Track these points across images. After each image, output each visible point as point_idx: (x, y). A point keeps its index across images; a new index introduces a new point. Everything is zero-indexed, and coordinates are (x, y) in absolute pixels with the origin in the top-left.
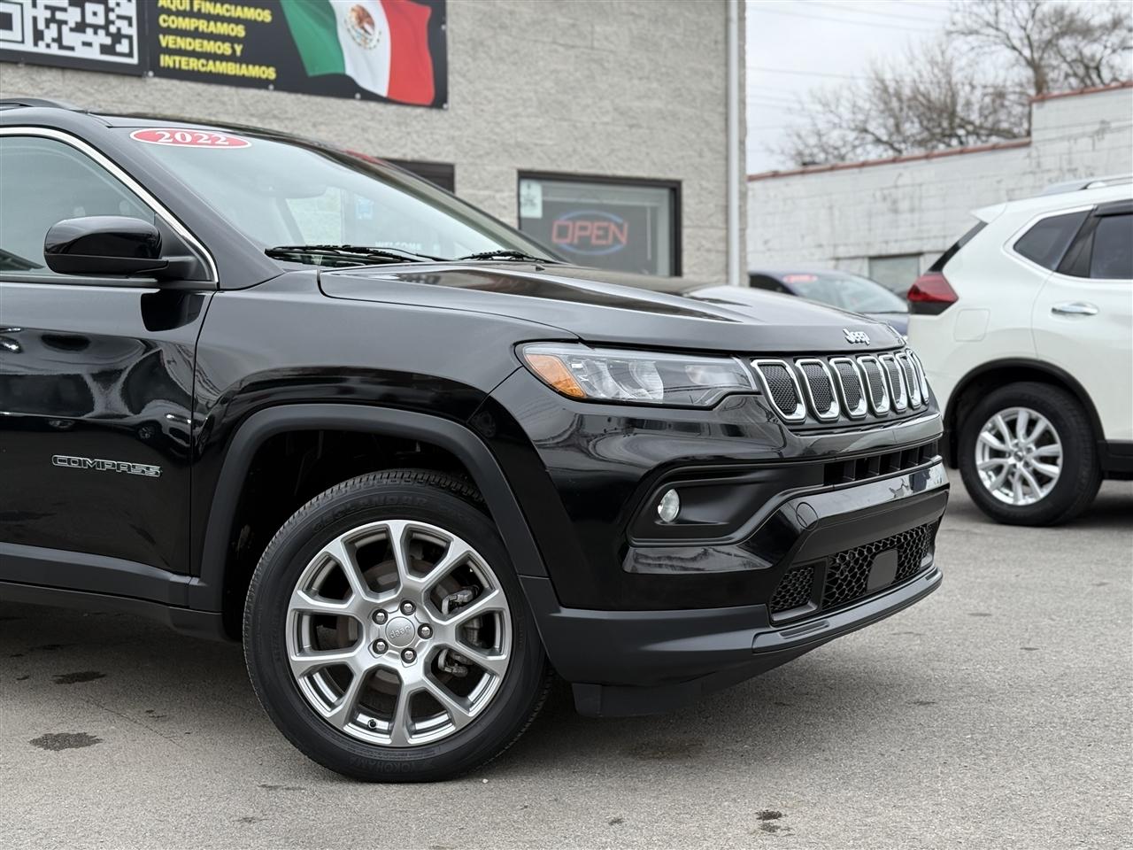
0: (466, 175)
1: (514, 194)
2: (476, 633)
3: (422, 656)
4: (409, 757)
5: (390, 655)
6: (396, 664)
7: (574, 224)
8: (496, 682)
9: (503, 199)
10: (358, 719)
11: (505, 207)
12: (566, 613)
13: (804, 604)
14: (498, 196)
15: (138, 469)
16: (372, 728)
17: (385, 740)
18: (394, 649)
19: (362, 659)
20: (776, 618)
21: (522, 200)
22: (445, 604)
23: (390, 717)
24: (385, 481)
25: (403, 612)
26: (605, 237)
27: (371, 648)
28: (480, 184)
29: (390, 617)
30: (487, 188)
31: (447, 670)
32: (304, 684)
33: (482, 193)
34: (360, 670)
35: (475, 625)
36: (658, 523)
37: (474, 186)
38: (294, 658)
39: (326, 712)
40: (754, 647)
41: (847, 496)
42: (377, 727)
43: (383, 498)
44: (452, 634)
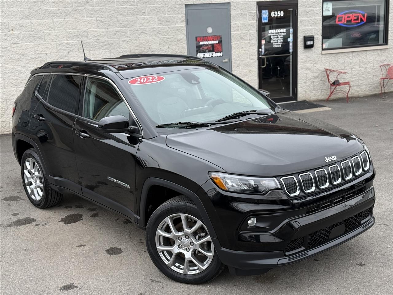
0: (302, 3)
1: (321, 8)
2: (206, 245)
3: (191, 250)
4: (187, 278)
5: (183, 249)
6: (184, 252)
7: (345, 15)
8: (210, 261)
9: (316, 10)
10: (176, 265)
11: (317, 13)
12: (223, 249)
13: (300, 247)
14: (314, 9)
15: (126, 185)
16: (179, 267)
17: (181, 272)
18: (184, 248)
19: (175, 250)
20: (287, 254)
21: (324, 9)
22: (197, 237)
23: (183, 265)
24: (179, 202)
25: (186, 238)
26: (358, 19)
27: (178, 247)
28: (308, 6)
29: (182, 239)
30: (310, 7)
31: (198, 254)
32: (161, 255)
33: (308, 9)
34: (174, 253)
35: (206, 243)
36: (248, 227)
37: (306, 7)
38: (159, 247)
39: (167, 262)
40: (278, 263)
41: (316, 216)
42: (181, 267)
43: (178, 208)
44: (198, 246)
